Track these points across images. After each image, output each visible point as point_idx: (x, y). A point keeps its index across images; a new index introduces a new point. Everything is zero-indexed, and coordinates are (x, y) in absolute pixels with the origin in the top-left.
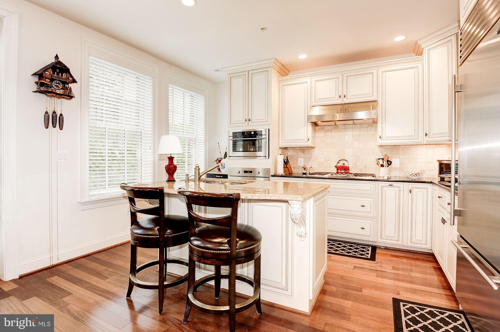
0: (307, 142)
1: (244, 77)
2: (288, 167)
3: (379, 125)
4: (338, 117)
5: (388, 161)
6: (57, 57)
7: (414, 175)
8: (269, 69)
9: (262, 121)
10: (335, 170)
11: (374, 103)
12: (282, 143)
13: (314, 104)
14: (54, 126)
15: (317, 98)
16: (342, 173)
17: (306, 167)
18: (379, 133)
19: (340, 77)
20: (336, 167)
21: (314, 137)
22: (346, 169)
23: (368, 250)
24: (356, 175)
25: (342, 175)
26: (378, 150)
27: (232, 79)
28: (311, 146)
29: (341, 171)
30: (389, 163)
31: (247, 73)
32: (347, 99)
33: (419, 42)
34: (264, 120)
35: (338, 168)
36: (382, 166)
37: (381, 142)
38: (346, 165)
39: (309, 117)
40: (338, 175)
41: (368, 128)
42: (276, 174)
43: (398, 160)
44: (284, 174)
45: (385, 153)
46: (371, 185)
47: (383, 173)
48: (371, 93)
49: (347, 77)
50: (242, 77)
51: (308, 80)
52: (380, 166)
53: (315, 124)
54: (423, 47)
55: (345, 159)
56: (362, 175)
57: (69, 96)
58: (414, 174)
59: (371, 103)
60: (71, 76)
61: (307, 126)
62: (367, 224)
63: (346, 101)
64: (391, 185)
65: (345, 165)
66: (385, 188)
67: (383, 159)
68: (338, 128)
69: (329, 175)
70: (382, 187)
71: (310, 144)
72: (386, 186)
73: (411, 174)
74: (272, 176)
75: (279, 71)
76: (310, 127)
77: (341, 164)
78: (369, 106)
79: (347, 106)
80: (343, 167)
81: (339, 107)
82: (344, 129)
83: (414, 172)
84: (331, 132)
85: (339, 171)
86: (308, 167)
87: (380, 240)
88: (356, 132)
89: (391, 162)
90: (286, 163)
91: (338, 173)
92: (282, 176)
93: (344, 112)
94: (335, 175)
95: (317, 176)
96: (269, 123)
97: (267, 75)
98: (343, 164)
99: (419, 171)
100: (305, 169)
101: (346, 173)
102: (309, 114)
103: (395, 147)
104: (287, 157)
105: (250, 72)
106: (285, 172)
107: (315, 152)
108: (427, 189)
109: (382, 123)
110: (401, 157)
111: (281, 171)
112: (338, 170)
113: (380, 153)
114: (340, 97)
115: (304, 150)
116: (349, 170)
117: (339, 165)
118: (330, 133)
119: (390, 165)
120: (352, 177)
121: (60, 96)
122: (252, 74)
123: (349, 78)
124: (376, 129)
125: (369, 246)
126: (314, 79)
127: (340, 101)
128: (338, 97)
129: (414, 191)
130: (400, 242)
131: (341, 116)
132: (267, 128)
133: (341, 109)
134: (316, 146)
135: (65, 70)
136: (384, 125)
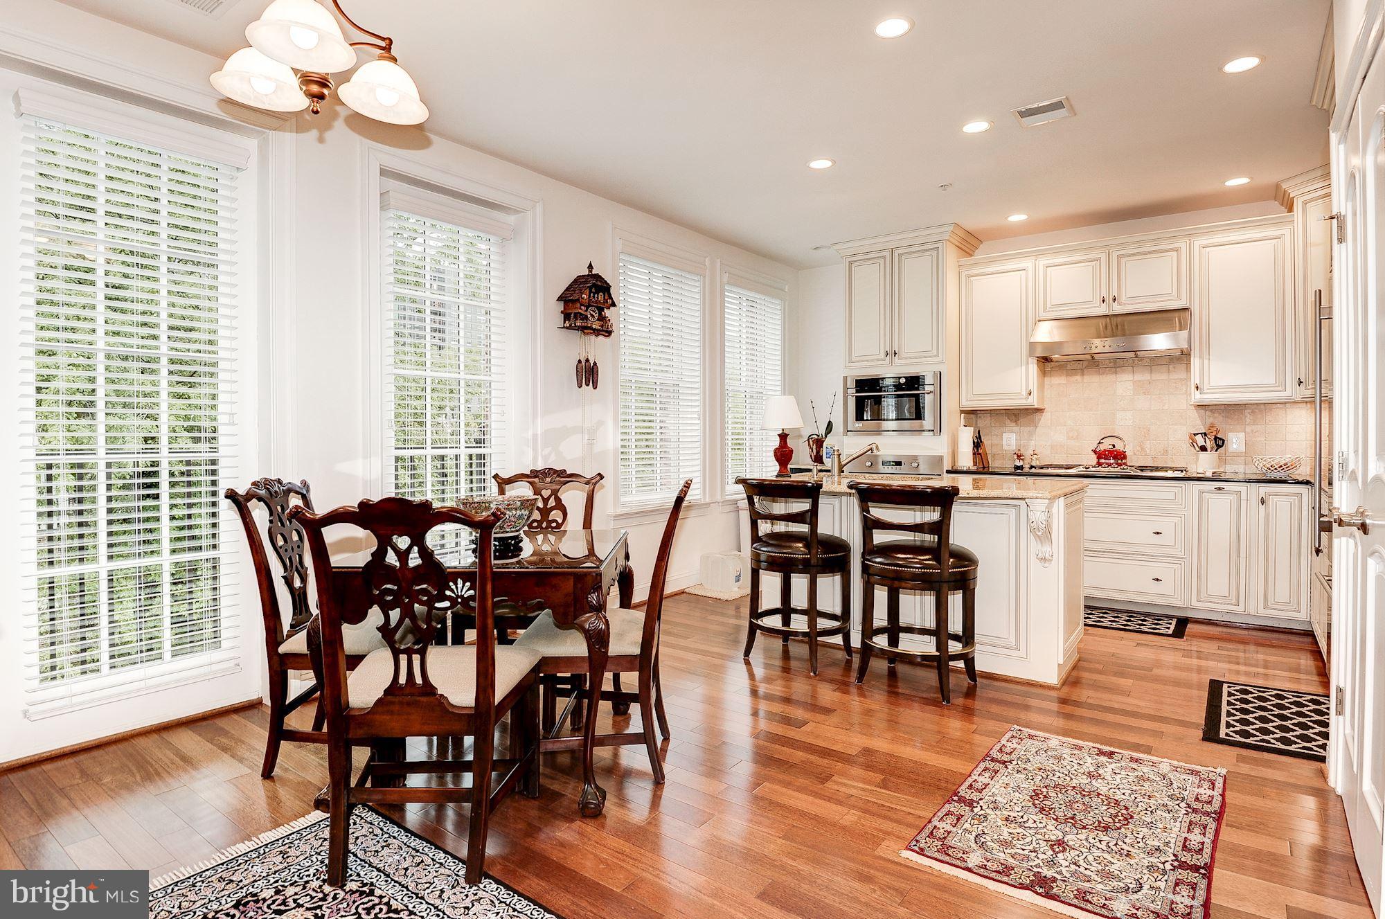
0: (1026, 398)
1: (882, 262)
2: (980, 454)
3: (1195, 362)
4: (1100, 345)
5: (1216, 438)
6: (590, 267)
7: (1276, 469)
8: (940, 245)
9: (925, 354)
10: (1093, 460)
11: (1182, 314)
12: (967, 400)
13: (1042, 315)
14: (588, 385)
15: (1048, 303)
16: (1110, 465)
17: (1023, 451)
18: (1196, 378)
19: (1103, 256)
20: (1095, 452)
21: (1041, 386)
22: (1119, 456)
23: (1170, 624)
24: (1142, 469)
25: (1110, 469)
26: (1194, 414)
27: (853, 266)
28: (1036, 406)
29: (1107, 461)
30: (1220, 443)
31: (888, 254)
32: (1120, 304)
33: (1284, 186)
34: (930, 353)
35: (1100, 455)
36: (1203, 449)
37: (1198, 397)
38: (1119, 447)
39: (1032, 346)
40: (1100, 469)
41: (1171, 366)
42: (954, 468)
43: (1242, 435)
44: (973, 468)
45: (1209, 421)
46: (1176, 490)
47: (1205, 464)
48: (1175, 293)
49: (1120, 257)
50: (878, 261)
51: (1028, 263)
52: (1198, 449)
53: (1044, 360)
54: (1291, 196)
55: (1117, 435)
56: (1157, 469)
57: (606, 332)
58: (1276, 467)
59: (1176, 314)
60: (610, 297)
61: (1027, 363)
62: (1166, 571)
63: (1117, 309)
64: (1219, 489)
65: (1117, 448)
66: (1207, 496)
67: (1205, 434)
68: (1098, 366)
69: (1081, 468)
70: (1201, 492)
71: (1033, 402)
72: (1210, 492)
73: (1269, 466)
74: (948, 472)
75: (959, 245)
76: (1033, 368)
77: (1106, 446)
78: (1171, 320)
79: (1119, 319)
80: (1110, 452)
81: (1102, 322)
82: (1113, 370)
83: (1276, 461)
84: (1083, 374)
85: (1103, 461)
86: (1027, 453)
87: (1195, 604)
88: (1142, 376)
89: (1223, 441)
90: (977, 445)
91: (1099, 464)
92: (968, 472)
93: (1113, 336)
94: (1094, 469)
95: (1050, 471)
96: (940, 358)
97: (934, 259)
98: (1111, 447)
99: (1287, 460)
100: (1019, 457)
101: (1120, 465)
102: (1032, 340)
103: (1233, 410)
104: (979, 432)
105: (896, 253)
106: (975, 464)
107: (1045, 419)
108: (1300, 495)
109: (1201, 357)
110: (1248, 429)
111: (966, 461)
112: (1099, 458)
113: (1199, 422)
114: (1103, 301)
115: (1016, 415)
116: (1125, 457)
117: (1102, 448)
118: (1078, 378)
119: (1222, 446)
120: (1132, 473)
121: (597, 333)
122: (900, 256)
123: (1123, 260)
124: (1188, 369)
125: (1172, 617)
126: (1042, 262)
127: (1103, 310)
128: (1099, 300)
129: (1272, 500)
130: (1241, 608)
131: (1107, 344)
132: (937, 369)
133: (1106, 327)
134: (1046, 406)
135: (605, 288)
136: (1206, 362)
